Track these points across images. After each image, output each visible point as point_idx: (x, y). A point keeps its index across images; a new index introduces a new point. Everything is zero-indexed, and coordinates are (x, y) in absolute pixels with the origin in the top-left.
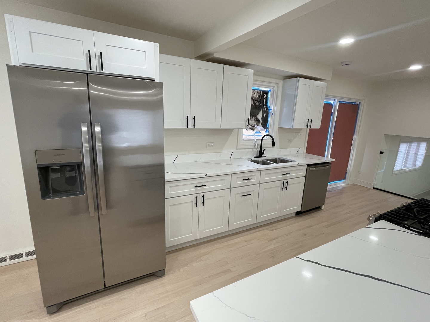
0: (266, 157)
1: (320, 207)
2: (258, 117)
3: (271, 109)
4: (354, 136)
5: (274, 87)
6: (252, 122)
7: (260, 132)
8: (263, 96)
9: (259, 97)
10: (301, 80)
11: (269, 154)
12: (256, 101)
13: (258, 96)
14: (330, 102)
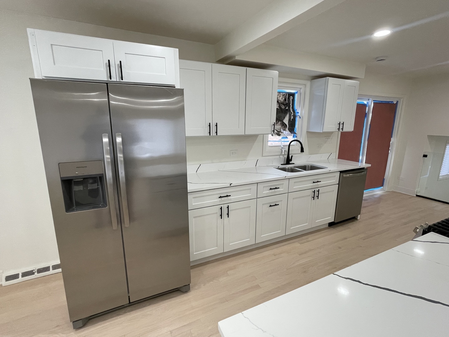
0: (294, 164)
1: (356, 217)
2: (284, 121)
3: (298, 113)
4: (392, 139)
5: (301, 88)
6: (278, 127)
7: (287, 137)
8: (289, 98)
9: (285, 100)
10: (330, 79)
11: (298, 161)
12: (282, 105)
13: (283, 99)
14: (364, 102)
